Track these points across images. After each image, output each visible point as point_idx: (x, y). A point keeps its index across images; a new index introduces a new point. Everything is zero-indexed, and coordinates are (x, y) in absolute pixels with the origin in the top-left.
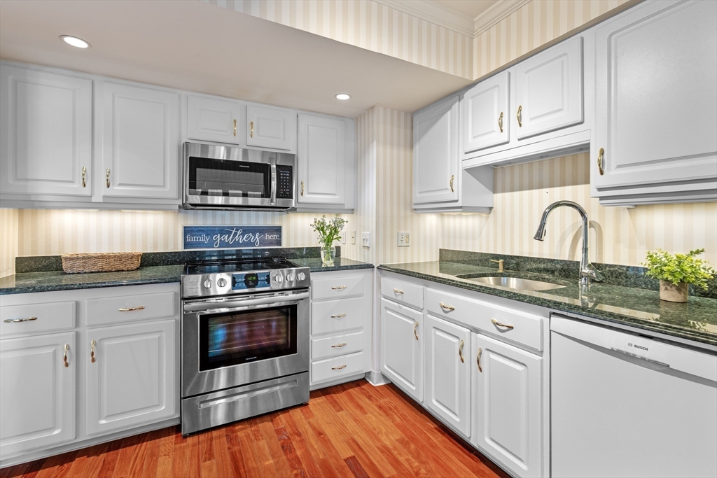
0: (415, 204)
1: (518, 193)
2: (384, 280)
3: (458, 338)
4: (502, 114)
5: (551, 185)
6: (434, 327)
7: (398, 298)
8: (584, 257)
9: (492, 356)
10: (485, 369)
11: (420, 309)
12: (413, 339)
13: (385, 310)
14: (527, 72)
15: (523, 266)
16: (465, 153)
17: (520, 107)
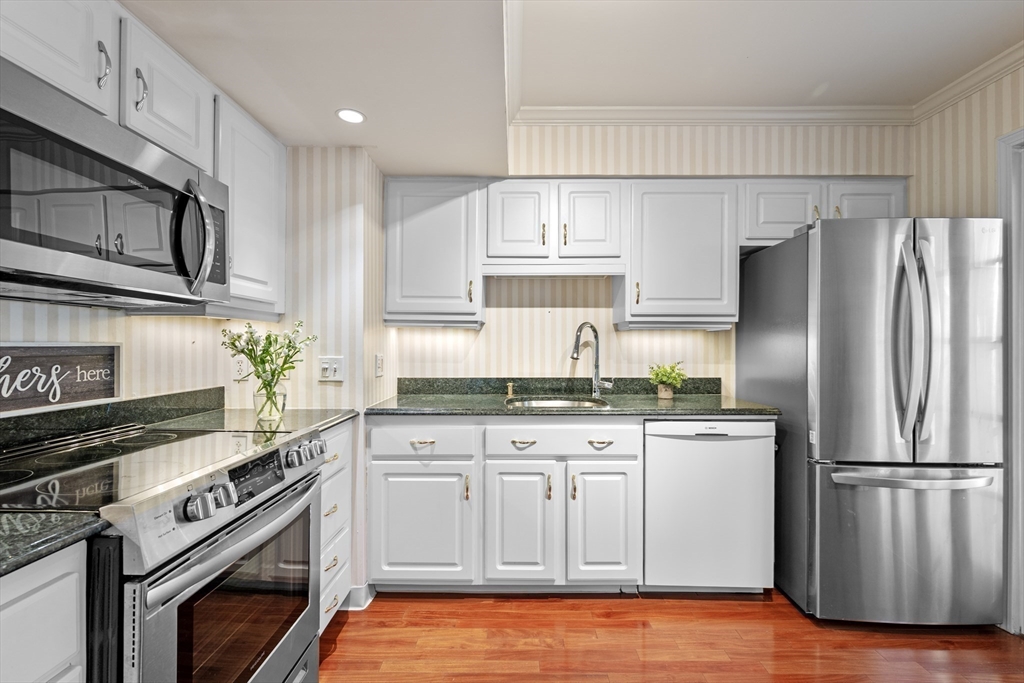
0: (389, 313)
1: (517, 309)
2: (376, 432)
3: (542, 474)
4: (544, 226)
5: (553, 305)
6: (501, 473)
7: (420, 452)
8: (597, 373)
9: (588, 478)
10: (579, 494)
11: (470, 457)
12: (457, 501)
13: (383, 479)
14: (572, 193)
15: (527, 388)
16: (488, 257)
17: (565, 226)
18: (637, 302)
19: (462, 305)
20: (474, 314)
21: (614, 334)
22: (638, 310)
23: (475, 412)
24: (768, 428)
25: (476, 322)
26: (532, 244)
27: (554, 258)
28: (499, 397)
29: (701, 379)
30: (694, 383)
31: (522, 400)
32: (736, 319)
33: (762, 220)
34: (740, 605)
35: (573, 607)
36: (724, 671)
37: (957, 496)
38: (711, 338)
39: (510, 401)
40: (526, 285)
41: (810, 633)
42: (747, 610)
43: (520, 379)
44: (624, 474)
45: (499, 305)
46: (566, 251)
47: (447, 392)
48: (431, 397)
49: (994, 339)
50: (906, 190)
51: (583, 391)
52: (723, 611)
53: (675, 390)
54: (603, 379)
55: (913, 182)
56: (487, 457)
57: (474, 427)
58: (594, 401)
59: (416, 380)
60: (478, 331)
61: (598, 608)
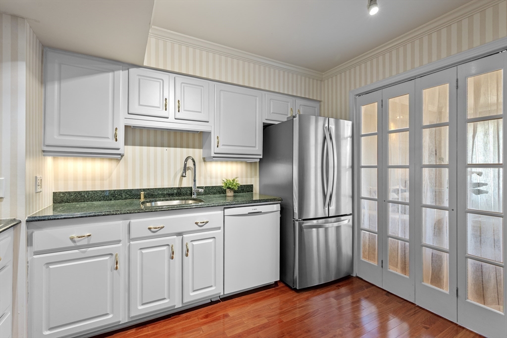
0: (47, 146)
3: (168, 245)
4: (166, 99)
5: (169, 146)
6: (141, 249)
7: (78, 244)
8: (195, 184)
9: (194, 243)
10: (190, 254)
11: (119, 242)
12: (109, 272)
13: (44, 268)
14: (182, 83)
15: (152, 194)
16: (129, 113)
17: (179, 101)
18: (218, 147)
19: (111, 143)
20: (118, 149)
21: (203, 163)
22: (217, 150)
23: (123, 212)
24: (276, 207)
25: (120, 154)
26: (158, 109)
27: (172, 119)
28: (135, 201)
29: (244, 186)
30: (242, 188)
31: (150, 202)
32: (261, 157)
33: (272, 112)
34: (266, 292)
35: (187, 318)
36: (266, 328)
37: (338, 228)
38: (249, 166)
39: (143, 203)
40: (152, 133)
41: (296, 297)
42: (269, 293)
43: (148, 189)
44: (214, 238)
45: (134, 144)
46: (179, 115)
47: (95, 200)
48: (83, 204)
49: (348, 167)
50: (320, 106)
51: (186, 194)
52: (260, 297)
53: (235, 192)
54: (198, 187)
55: (322, 103)
56: (130, 240)
57: (121, 221)
58: (193, 199)
59: (69, 193)
60: (118, 160)
61: (201, 314)
